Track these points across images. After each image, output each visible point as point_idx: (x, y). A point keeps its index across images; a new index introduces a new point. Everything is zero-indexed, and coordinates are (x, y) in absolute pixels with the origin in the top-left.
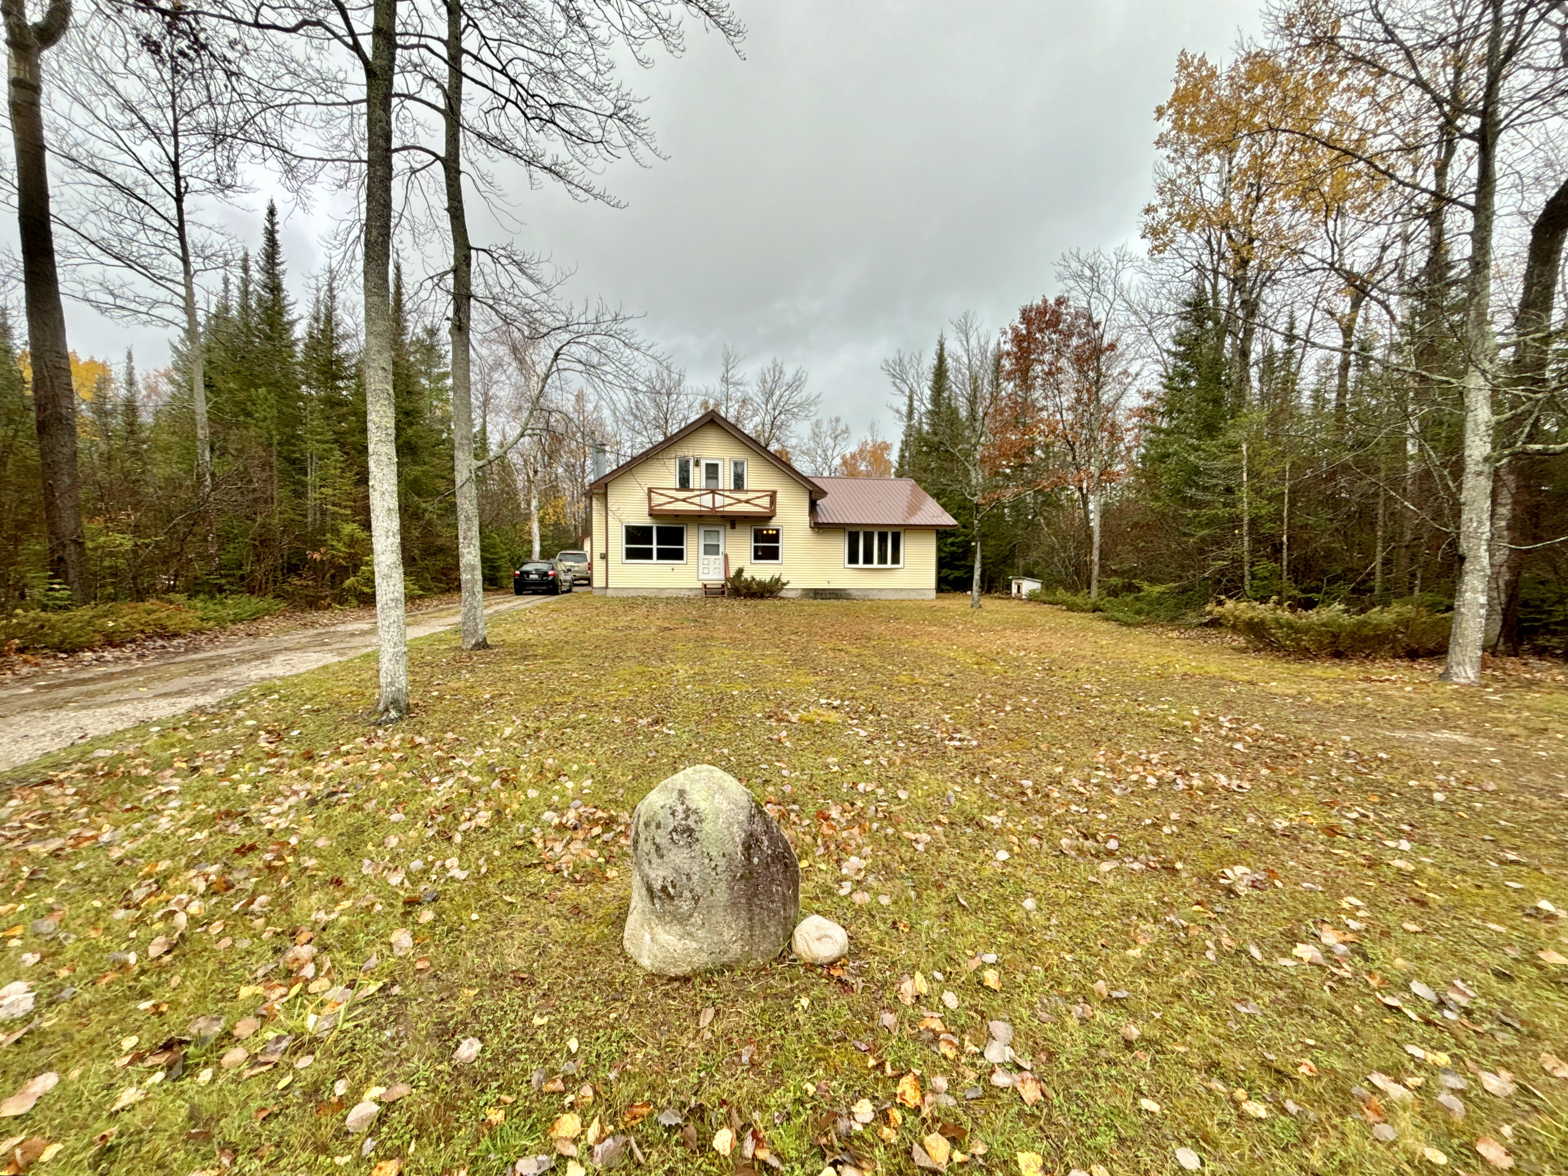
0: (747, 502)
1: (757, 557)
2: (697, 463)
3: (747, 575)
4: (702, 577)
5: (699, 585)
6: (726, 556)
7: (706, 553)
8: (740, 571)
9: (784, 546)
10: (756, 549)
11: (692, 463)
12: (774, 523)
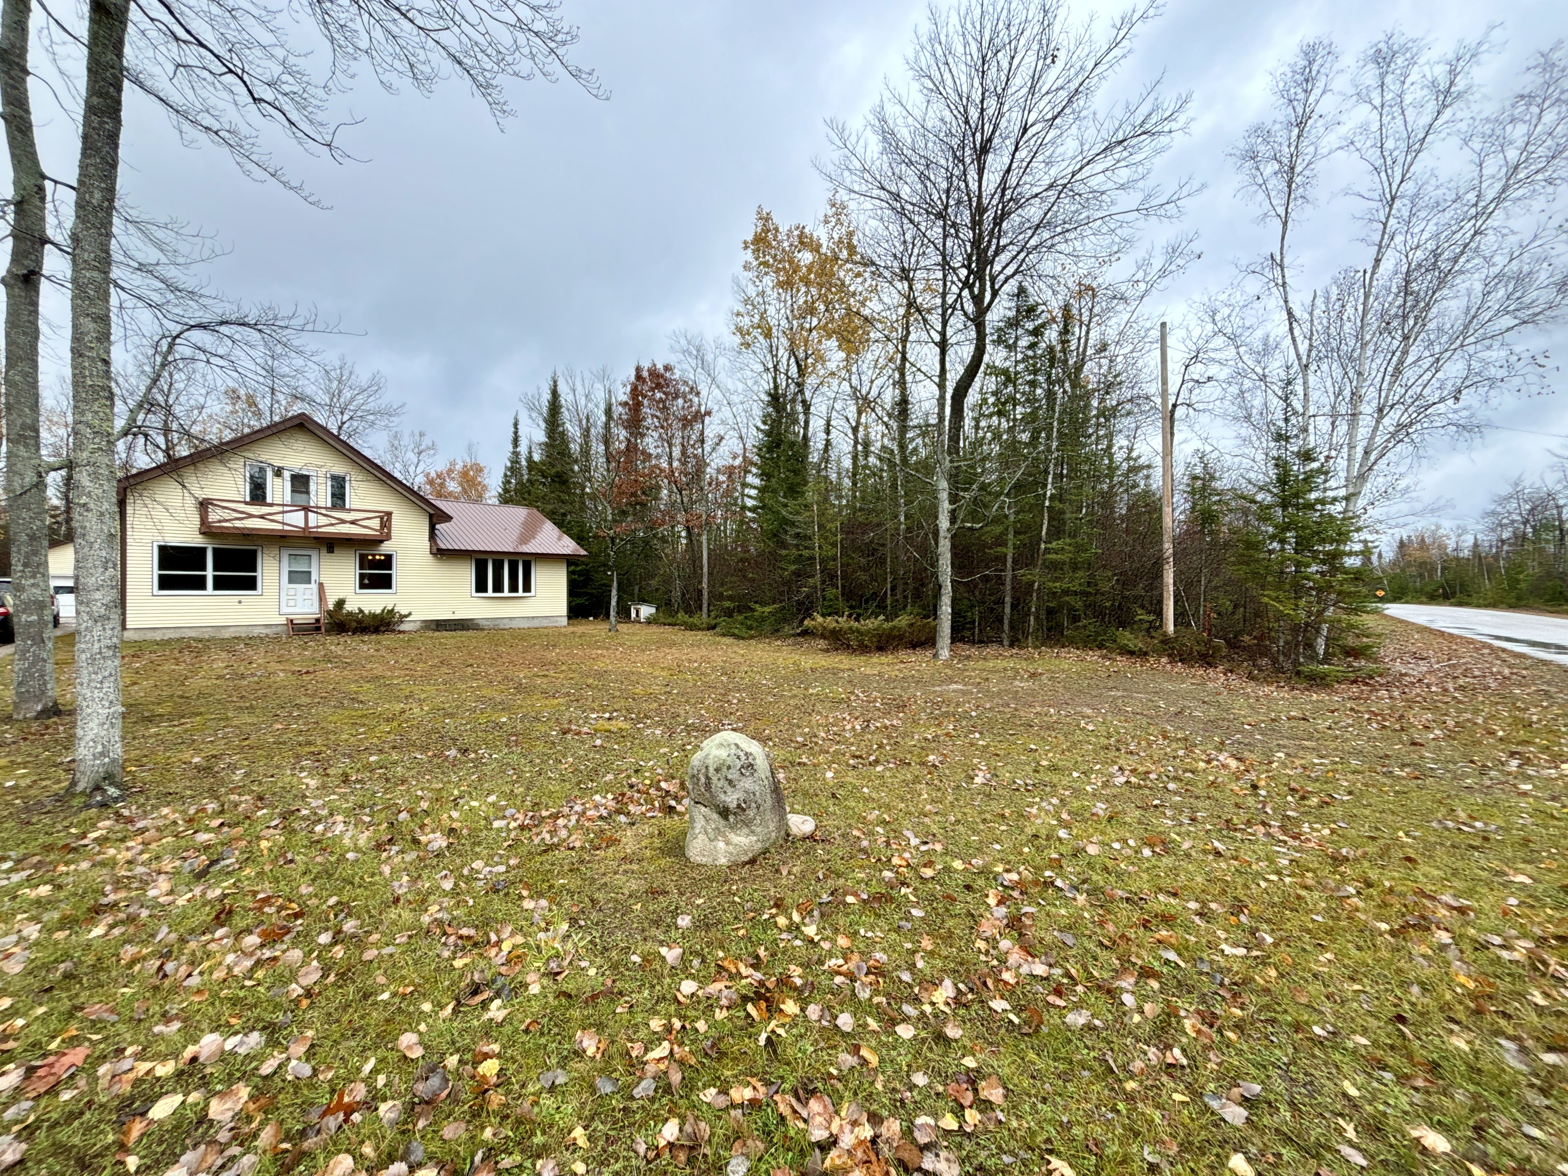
0: (353, 522)
1: (362, 586)
2: (278, 473)
3: (350, 607)
4: (285, 610)
5: (282, 620)
6: (321, 586)
7: (291, 581)
8: (340, 603)
9: (398, 573)
10: (362, 576)
11: (269, 474)
12: (386, 548)
